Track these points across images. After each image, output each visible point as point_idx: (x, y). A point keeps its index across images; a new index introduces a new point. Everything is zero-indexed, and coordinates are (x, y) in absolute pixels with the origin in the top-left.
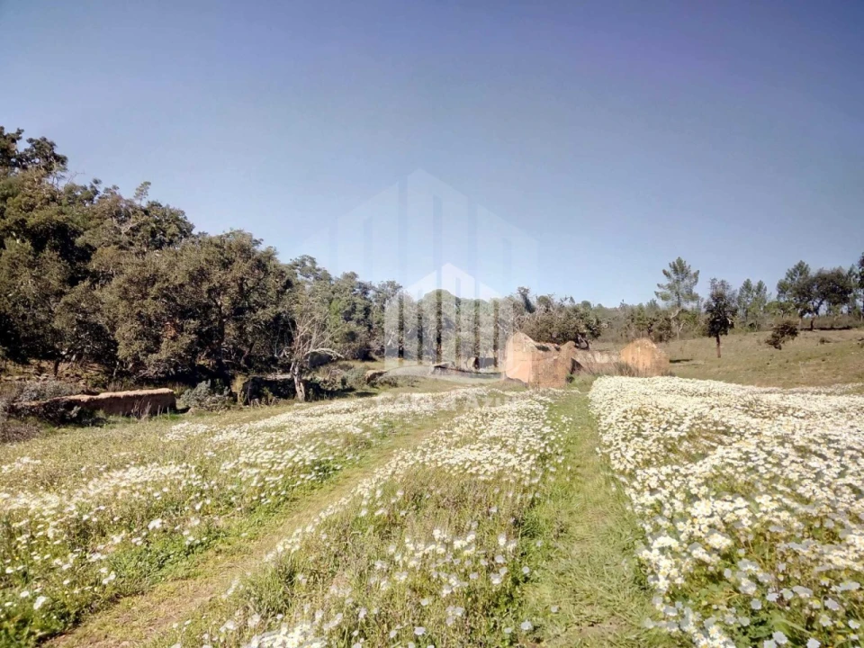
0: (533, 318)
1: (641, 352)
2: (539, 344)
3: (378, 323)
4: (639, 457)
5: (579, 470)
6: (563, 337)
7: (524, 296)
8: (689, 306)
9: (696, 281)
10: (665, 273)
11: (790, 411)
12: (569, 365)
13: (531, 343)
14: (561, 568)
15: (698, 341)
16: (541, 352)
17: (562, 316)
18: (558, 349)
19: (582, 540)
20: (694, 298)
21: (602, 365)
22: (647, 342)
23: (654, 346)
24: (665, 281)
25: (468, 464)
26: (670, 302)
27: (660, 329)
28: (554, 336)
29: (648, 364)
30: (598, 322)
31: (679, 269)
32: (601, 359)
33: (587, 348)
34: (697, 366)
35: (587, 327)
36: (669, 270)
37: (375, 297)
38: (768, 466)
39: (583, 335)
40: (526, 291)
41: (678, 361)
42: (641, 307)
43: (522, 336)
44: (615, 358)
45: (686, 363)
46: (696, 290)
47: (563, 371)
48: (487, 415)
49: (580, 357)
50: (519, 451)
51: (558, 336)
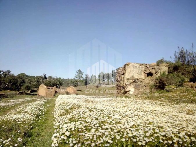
0: (46, 80)
1: (71, 89)
2: (47, 87)
3: (3, 81)
4: (60, 114)
5: (48, 118)
6: (53, 85)
7: (45, 76)
8: (82, 79)
9: (83, 74)
10: (77, 72)
11: (94, 102)
12: (55, 92)
13: (45, 87)
14: (35, 144)
15: (83, 86)
16: (48, 89)
17: (53, 80)
18: (52, 88)
19: (43, 136)
20: (83, 78)
21: (63, 92)
22: (72, 87)
23: (74, 88)
24: (77, 74)
25: (16, 119)
26: (78, 78)
27: (75, 84)
28: (51, 85)
29: (72, 92)
30: (62, 82)
31: (80, 71)
32: (62, 91)
33: (59, 88)
34: (82, 92)
35: (59, 83)
36: (78, 72)
37: (2, 74)
38: (82, 114)
39: (58, 85)
40: (45, 74)
41: (79, 91)
42: (72, 79)
43: (43, 85)
44: (65, 90)
45: (80, 91)
46: (83, 76)
47: (53, 93)
48: (27, 105)
49: (57, 90)
50: (32, 114)
51: (52, 85)
